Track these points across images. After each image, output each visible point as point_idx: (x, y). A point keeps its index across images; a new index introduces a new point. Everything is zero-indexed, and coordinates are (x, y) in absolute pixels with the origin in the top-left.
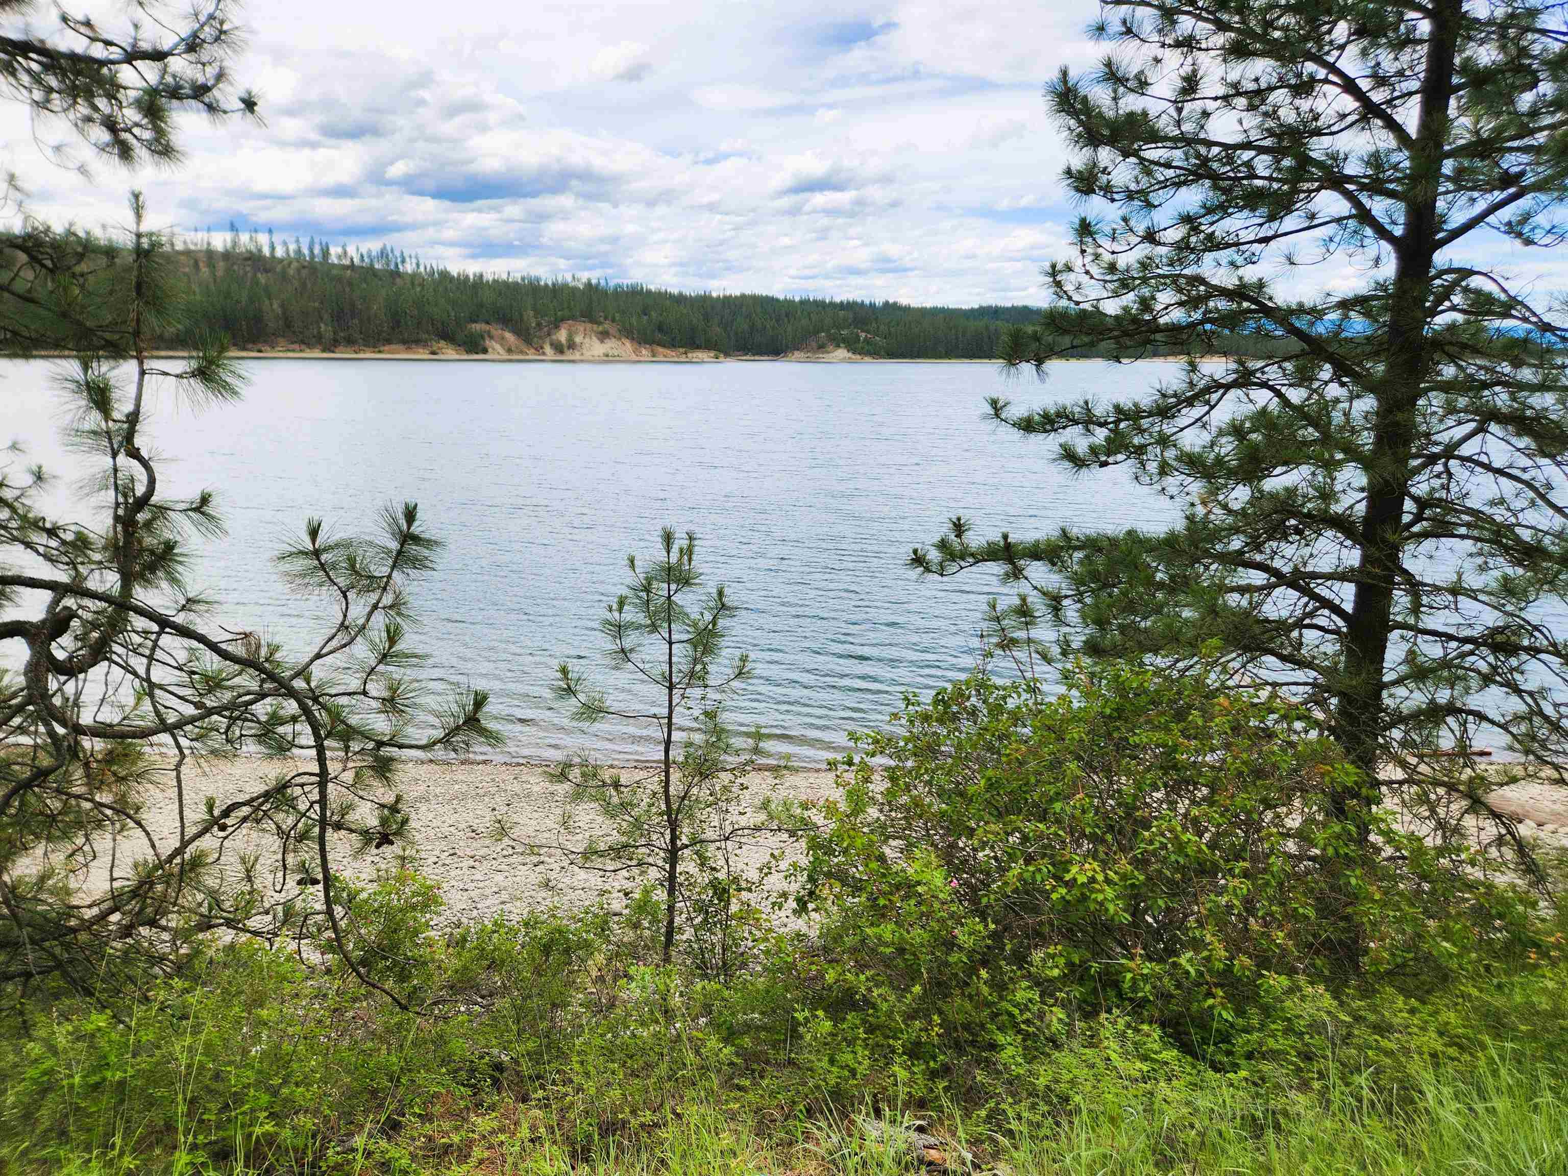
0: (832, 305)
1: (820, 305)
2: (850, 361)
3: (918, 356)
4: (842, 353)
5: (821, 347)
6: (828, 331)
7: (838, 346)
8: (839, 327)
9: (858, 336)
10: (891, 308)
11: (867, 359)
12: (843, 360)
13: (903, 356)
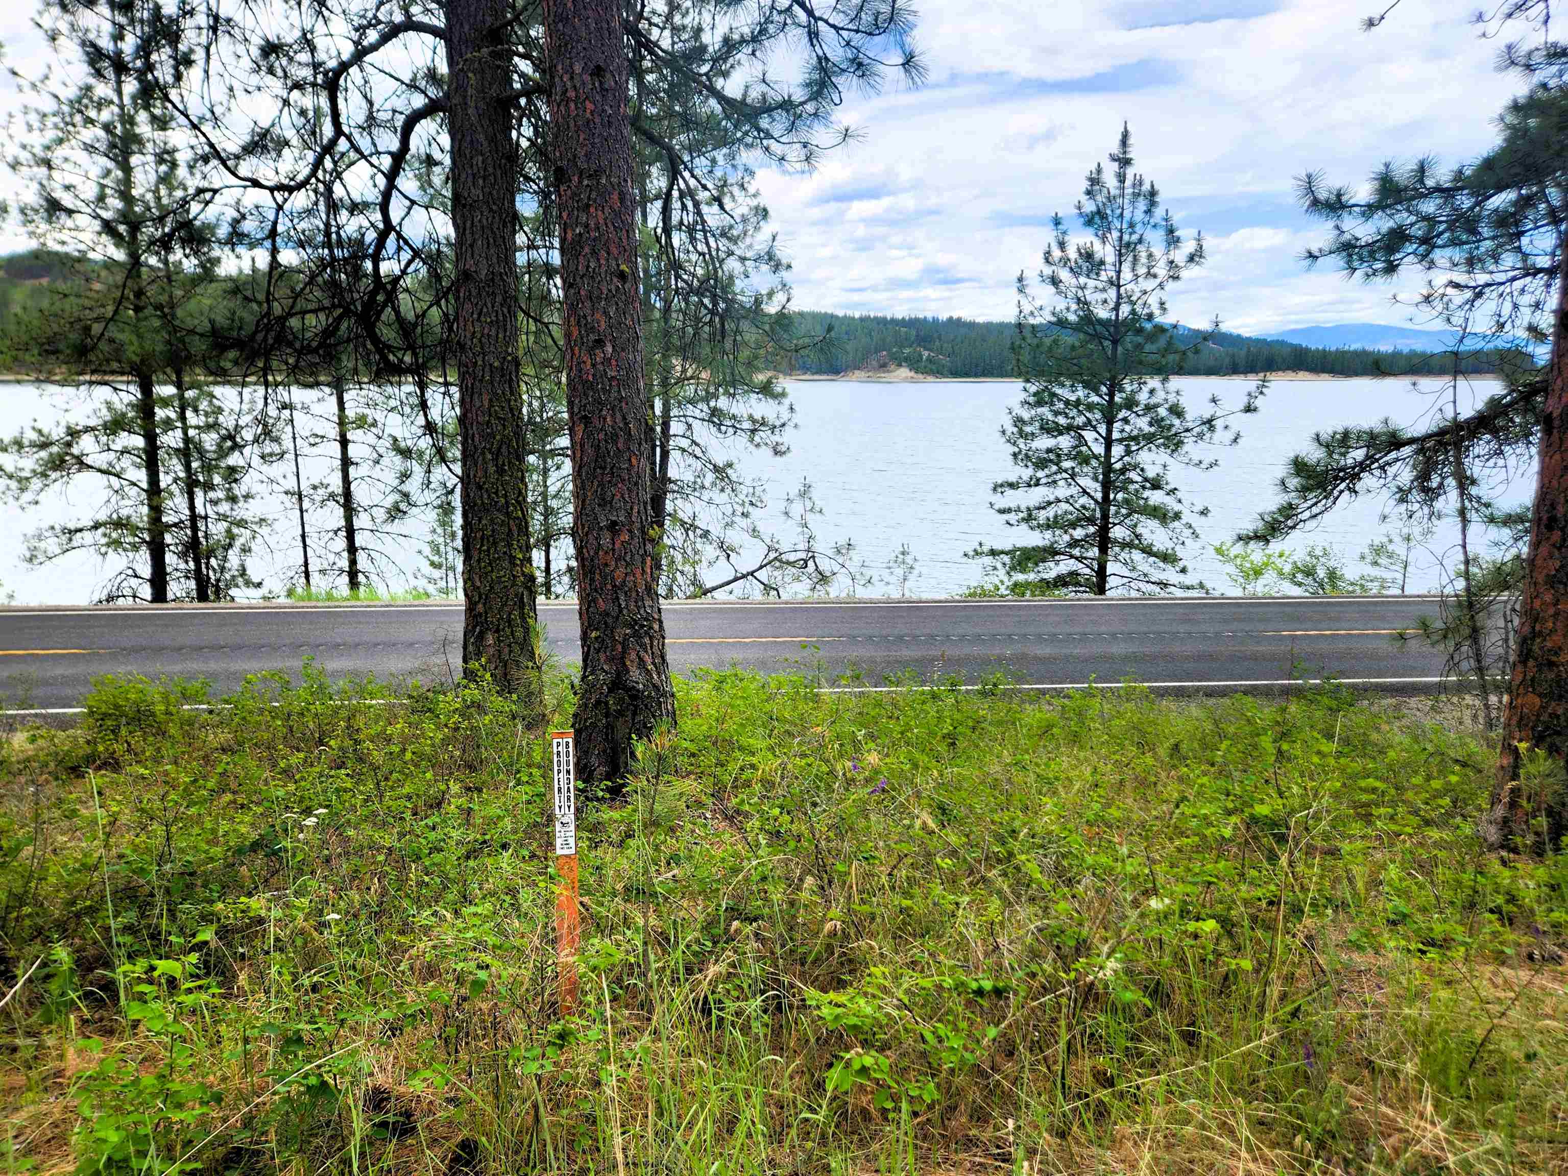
0: (894, 321)
1: (883, 322)
2: (912, 381)
3: (984, 375)
4: (904, 372)
5: (883, 366)
6: (889, 351)
7: (900, 365)
8: (902, 347)
9: (921, 356)
10: (955, 324)
11: (930, 379)
12: (905, 380)
13: (967, 375)
